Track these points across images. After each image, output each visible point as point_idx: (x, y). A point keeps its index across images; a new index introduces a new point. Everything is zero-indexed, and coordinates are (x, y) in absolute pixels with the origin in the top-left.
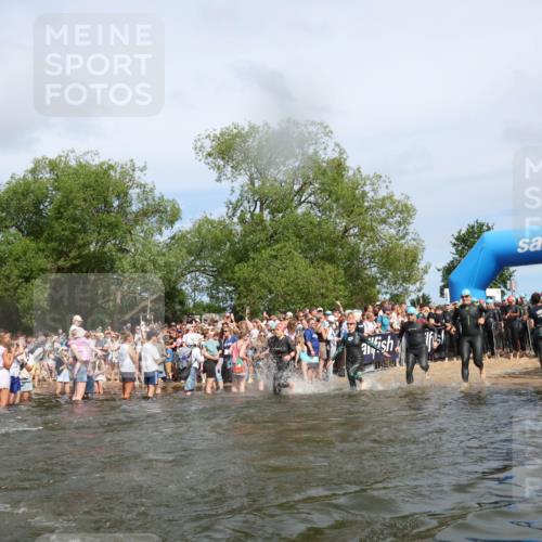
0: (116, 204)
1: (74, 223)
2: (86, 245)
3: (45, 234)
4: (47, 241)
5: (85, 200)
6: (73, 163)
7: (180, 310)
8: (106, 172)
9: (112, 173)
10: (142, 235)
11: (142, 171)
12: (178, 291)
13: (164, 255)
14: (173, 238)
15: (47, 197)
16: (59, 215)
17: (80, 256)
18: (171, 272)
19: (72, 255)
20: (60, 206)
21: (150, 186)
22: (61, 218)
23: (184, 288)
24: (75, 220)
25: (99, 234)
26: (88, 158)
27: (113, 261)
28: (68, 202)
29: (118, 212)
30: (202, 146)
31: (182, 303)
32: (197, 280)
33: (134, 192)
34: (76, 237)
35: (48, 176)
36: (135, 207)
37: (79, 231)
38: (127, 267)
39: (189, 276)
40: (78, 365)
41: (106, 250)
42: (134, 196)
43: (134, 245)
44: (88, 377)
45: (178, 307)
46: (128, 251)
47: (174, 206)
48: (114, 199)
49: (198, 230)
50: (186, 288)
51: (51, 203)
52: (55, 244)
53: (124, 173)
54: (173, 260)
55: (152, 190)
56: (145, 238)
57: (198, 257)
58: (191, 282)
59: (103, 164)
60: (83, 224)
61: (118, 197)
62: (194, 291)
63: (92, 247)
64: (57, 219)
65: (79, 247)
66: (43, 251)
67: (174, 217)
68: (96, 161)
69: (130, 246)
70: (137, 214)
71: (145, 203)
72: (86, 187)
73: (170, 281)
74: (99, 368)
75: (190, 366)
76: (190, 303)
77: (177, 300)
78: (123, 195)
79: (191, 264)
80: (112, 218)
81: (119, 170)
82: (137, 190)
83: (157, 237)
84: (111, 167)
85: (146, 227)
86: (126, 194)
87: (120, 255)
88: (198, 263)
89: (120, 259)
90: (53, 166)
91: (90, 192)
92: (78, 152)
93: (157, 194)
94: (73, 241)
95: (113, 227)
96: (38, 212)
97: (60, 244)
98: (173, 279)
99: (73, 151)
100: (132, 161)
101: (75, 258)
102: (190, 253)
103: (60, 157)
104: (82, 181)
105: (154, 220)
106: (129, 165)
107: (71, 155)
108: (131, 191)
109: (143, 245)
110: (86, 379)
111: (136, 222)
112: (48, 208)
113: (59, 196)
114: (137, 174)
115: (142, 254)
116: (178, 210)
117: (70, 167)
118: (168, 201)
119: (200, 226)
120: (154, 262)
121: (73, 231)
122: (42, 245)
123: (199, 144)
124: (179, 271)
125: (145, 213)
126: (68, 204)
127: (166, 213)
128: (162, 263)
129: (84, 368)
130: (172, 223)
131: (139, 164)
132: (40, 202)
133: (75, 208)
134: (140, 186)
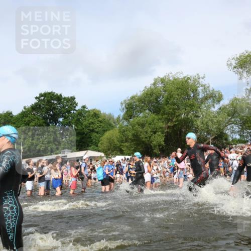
0: (192, 95)
1: (174, 105)
2: (180, 115)
3: (162, 112)
4: (163, 115)
5: (178, 95)
6: (171, 79)
7: (226, 143)
8: (186, 81)
9: (189, 81)
10: (205, 108)
11: (203, 78)
12: (224, 133)
13: (216, 117)
14: (220, 109)
15: (161, 95)
16: (167, 102)
17: (177, 121)
18: (220, 125)
19: (174, 120)
20: (167, 98)
21: (207, 85)
22: (168, 104)
23: (227, 132)
24: (174, 104)
25: (186, 109)
26: (178, 75)
27: (192, 122)
28: (171, 96)
29: (193, 99)
30: (230, 64)
31: (226, 139)
32: (233, 128)
33: (200, 89)
34: (175, 112)
35: (160, 85)
36: (201, 96)
37: (176, 109)
38: (199, 124)
39: (229, 126)
40: (179, 170)
41: (189, 117)
42: (200, 91)
43: (202, 114)
44: (185, 176)
45: (224, 141)
46: (199, 117)
47: (219, 94)
48: (191, 93)
49: (232, 104)
50: (228, 132)
51: (163, 97)
52: (166, 116)
53: (195, 81)
54: (221, 119)
55: (208, 87)
56: (207, 110)
57: (233, 117)
58: (230, 129)
59: (185, 77)
60: (178, 106)
61: (193, 92)
62: (232, 133)
63: (183, 116)
64: (166, 104)
65: (177, 116)
66: (161, 119)
67: (219, 99)
68: (182, 77)
69: (200, 114)
70: (202, 99)
71: (206, 93)
72: (178, 89)
73: (220, 129)
74: (189, 172)
75: (233, 169)
76: (230, 139)
77: (224, 138)
78: (195, 91)
79: (230, 120)
80: (191, 102)
81: (192, 79)
82: (202, 88)
83: (213, 109)
84: (189, 78)
85: (207, 105)
86: (196, 90)
87: (195, 118)
88: (233, 120)
89: (196, 120)
90: (162, 81)
91: (180, 91)
92: (173, 74)
93: (211, 89)
94: (174, 114)
95: (192, 106)
96: (158, 102)
97: (168, 116)
98: (222, 128)
99: (171, 73)
100: (198, 74)
101: (175, 122)
102: (229, 115)
103: (165, 76)
104: (176, 86)
105: (210, 101)
106: (197, 77)
107: (170, 75)
108: (198, 88)
109: (206, 113)
110: (183, 176)
111: (202, 103)
112: (162, 100)
113: (166, 94)
114: (201, 80)
115: (206, 117)
116: (222, 95)
117: (170, 80)
118: (217, 91)
119: (232, 102)
120: (212, 121)
121: (174, 109)
122: (160, 117)
123: (229, 63)
124: (224, 124)
125: (206, 98)
126: (171, 98)
127: (216, 97)
128: (215, 121)
129: (182, 172)
130: (219, 101)
131: (201, 75)
132: (158, 98)
133: (174, 99)
134: (203, 86)
